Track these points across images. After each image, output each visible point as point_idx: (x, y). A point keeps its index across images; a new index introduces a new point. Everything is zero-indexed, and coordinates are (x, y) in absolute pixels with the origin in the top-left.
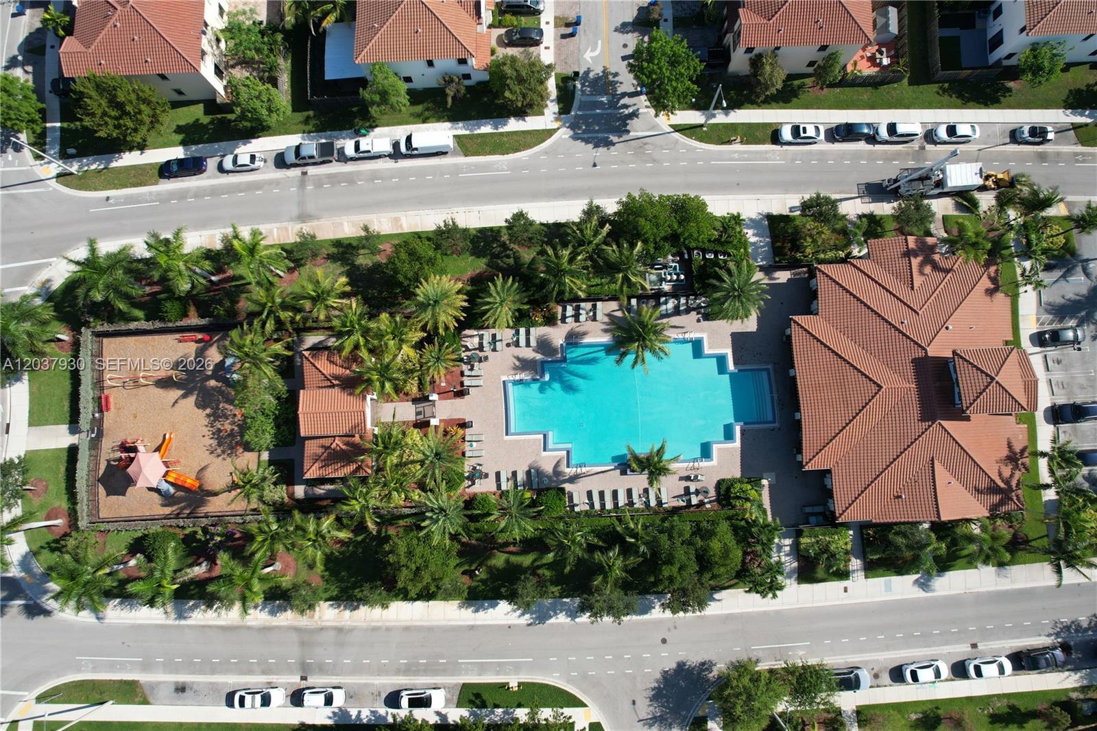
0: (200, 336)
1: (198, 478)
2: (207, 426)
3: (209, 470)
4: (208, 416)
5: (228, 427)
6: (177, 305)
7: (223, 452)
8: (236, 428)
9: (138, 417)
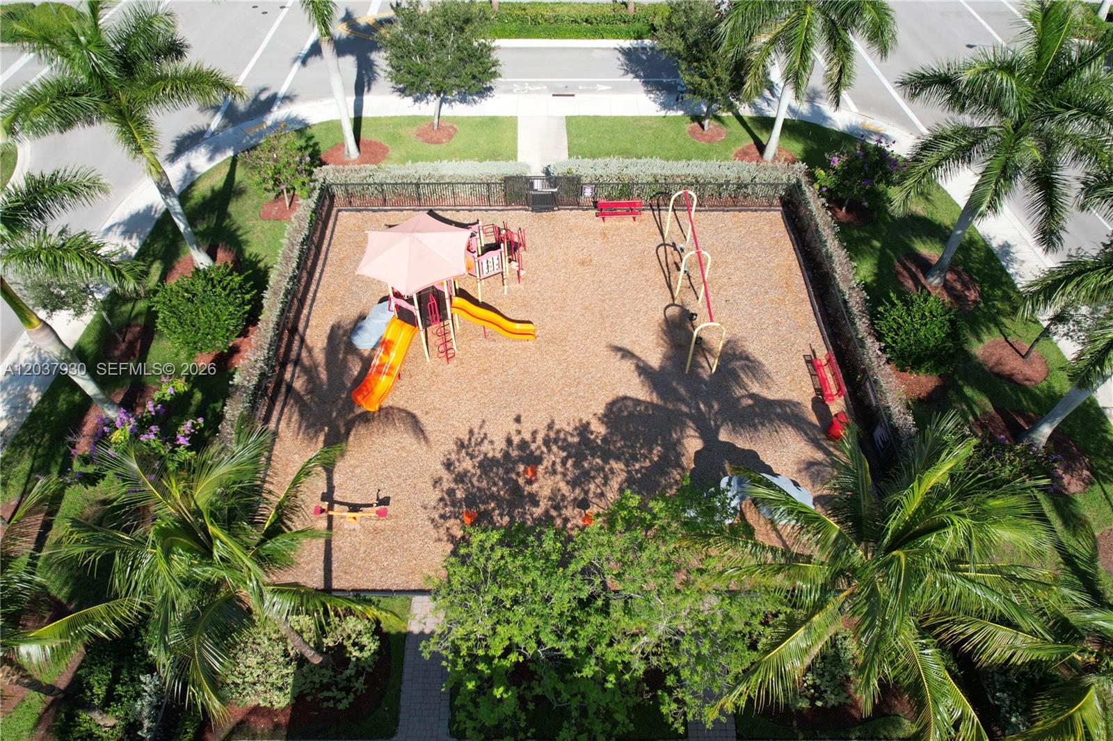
0: (837, 406)
1: (387, 414)
2: (550, 427)
3: (409, 440)
4: (584, 429)
5: (544, 486)
6: (933, 333)
7: (460, 478)
8: (538, 512)
9: (580, 269)
